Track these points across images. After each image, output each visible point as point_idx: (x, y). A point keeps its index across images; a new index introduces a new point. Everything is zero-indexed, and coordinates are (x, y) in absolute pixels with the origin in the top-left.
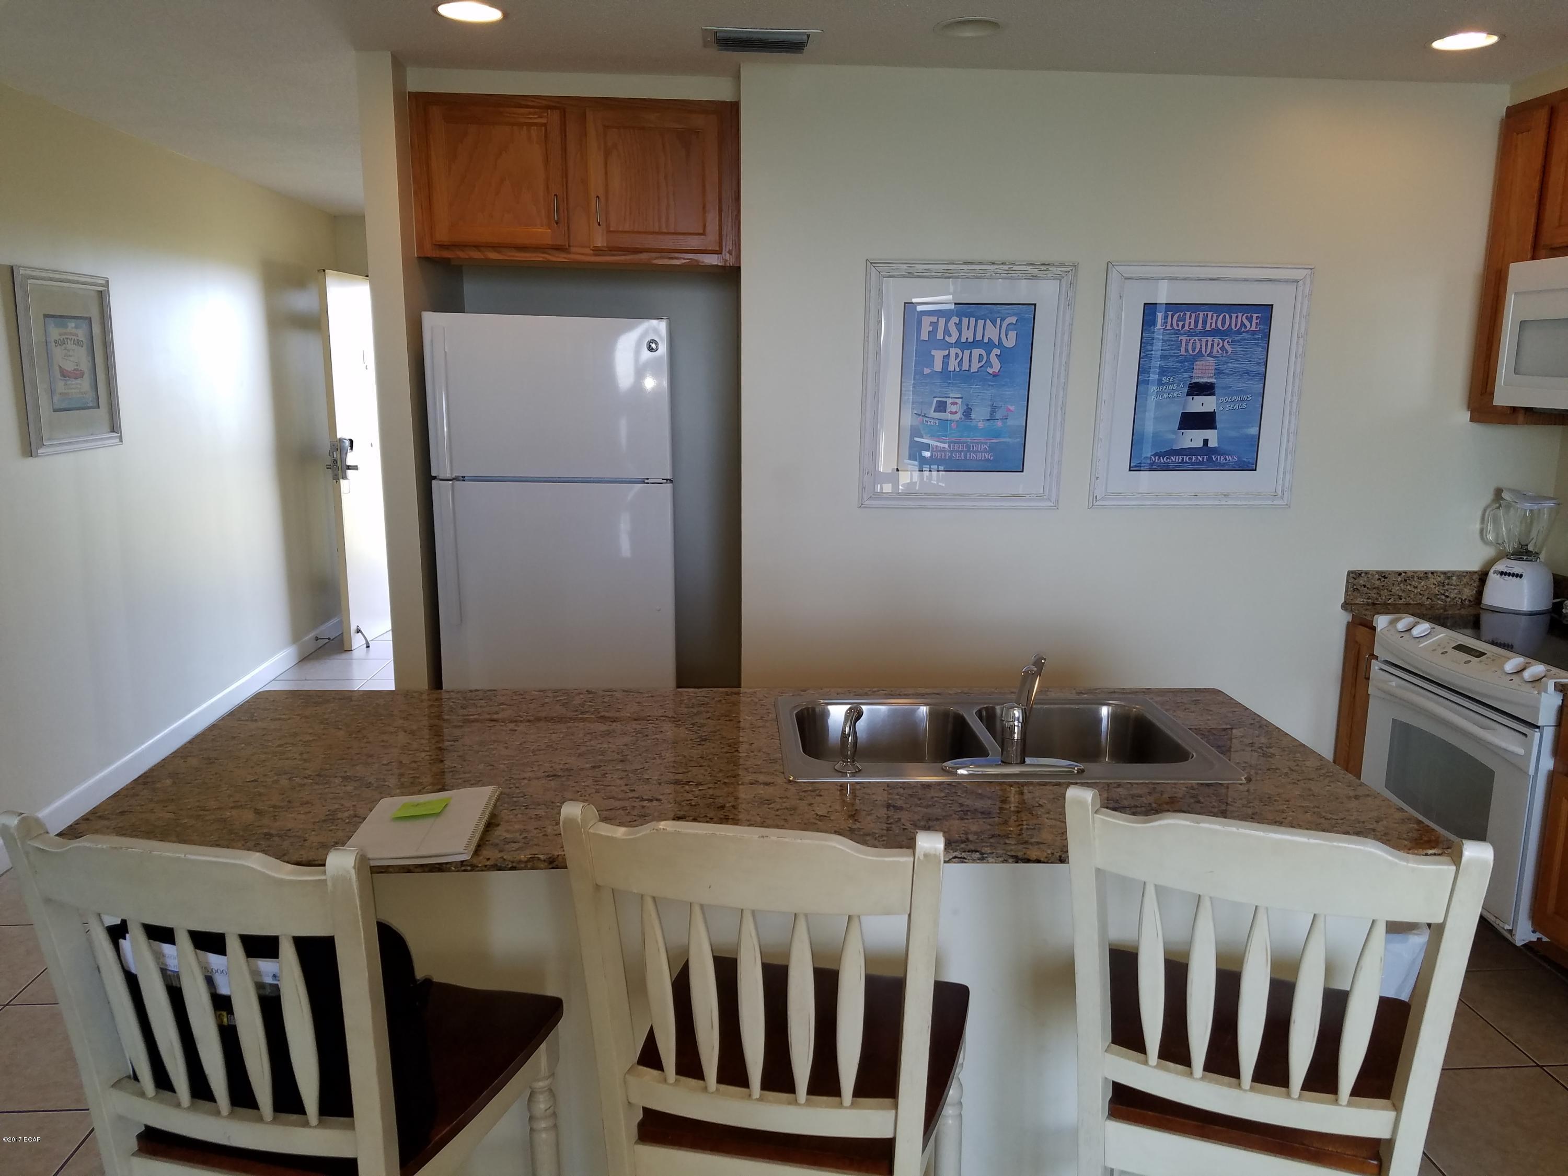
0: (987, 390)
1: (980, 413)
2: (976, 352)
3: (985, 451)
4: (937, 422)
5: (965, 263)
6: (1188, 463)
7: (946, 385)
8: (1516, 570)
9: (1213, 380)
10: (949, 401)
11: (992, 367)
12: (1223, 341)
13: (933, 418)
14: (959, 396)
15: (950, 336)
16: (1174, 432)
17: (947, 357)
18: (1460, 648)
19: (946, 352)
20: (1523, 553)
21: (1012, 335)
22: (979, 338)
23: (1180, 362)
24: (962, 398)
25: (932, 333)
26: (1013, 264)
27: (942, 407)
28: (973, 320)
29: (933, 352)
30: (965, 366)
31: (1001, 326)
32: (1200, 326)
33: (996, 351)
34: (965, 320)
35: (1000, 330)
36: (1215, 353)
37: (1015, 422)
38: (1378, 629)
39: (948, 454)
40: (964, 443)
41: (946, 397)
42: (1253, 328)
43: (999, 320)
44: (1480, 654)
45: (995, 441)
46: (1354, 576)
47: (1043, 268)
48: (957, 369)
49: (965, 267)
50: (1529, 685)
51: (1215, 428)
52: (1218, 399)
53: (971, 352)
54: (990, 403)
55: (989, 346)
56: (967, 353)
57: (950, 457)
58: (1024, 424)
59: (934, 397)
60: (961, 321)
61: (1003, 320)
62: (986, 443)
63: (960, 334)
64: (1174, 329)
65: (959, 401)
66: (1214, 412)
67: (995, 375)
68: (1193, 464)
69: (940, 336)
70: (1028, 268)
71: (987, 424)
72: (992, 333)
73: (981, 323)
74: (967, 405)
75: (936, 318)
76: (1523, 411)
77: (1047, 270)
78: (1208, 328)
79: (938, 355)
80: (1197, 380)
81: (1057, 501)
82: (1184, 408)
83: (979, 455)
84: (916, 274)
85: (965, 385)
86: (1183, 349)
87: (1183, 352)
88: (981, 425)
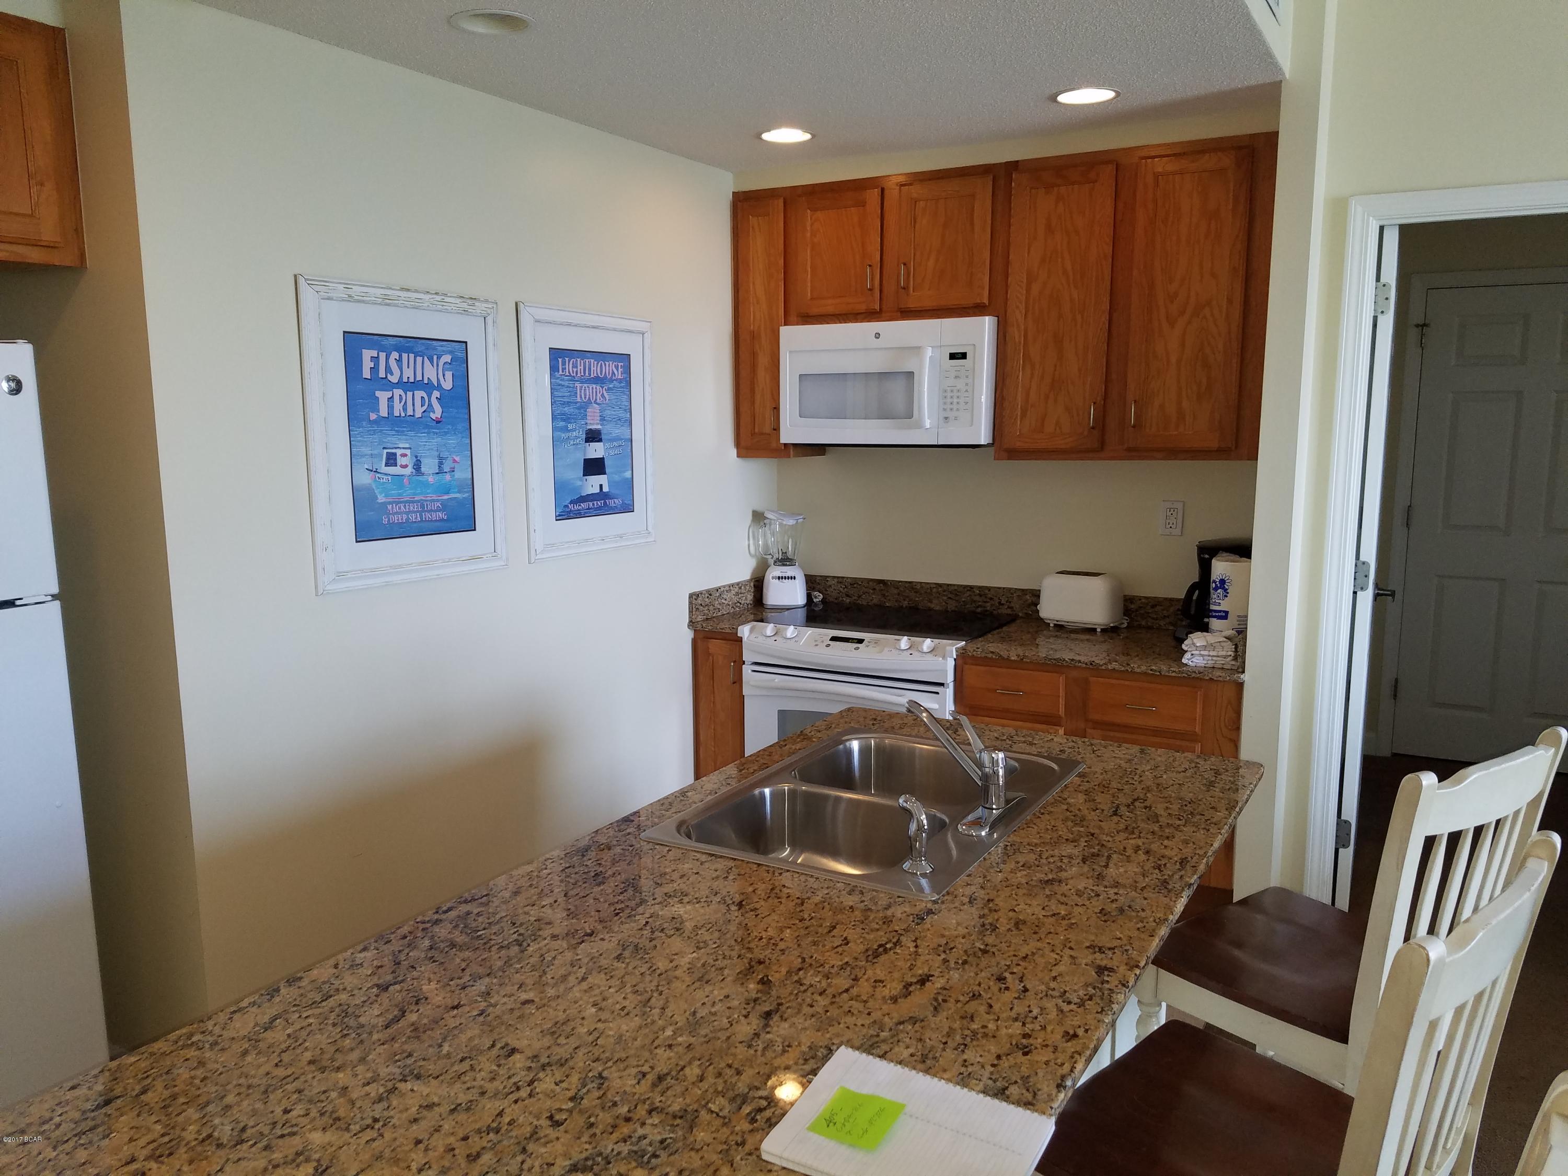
0: (433, 439)
1: (429, 465)
2: (419, 394)
3: (438, 510)
4: (390, 478)
5: (402, 289)
6: (591, 509)
7: (394, 433)
8: (789, 574)
9: (599, 427)
10: (399, 452)
11: (434, 412)
12: (602, 388)
13: (386, 474)
14: (407, 446)
15: (392, 374)
16: (581, 480)
17: (391, 399)
18: (834, 639)
19: (389, 394)
20: (785, 561)
21: (449, 375)
22: (419, 378)
23: (579, 408)
24: (410, 448)
25: (374, 370)
26: (445, 295)
27: (391, 460)
28: (412, 356)
29: (378, 393)
30: (410, 412)
31: (438, 365)
32: (587, 374)
33: (436, 394)
34: (405, 356)
35: (437, 369)
36: (598, 401)
37: (461, 474)
38: (745, 640)
39: (405, 517)
40: (418, 501)
41: (396, 448)
42: (620, 377)
43: (435, 357)
44: (860, 641)
45: (446, 497)
46: (693, 597)
47: (470, 302)
48: (403, 414)
49: (403, 294)
50: (929, 654)
51: (604, 473)
52: (604, 445)
53: (413, 394)
54: (436, 454)
55: (428, 387)
56: (410, 394)
57: (408, 519)
58: (470, 476)
59: (384, 448)
60: (400, 356)
61: (439, 358)
62: (438, 501)
63: (402, 373)
64: (570, 376)
65: (408, 452)
66: (603, 458)
67: (438, 422)
68: (596, 509)
69: (382, 374)
70: (458, 301)
71: (437, 477)
72: (431, 373)
73: (419, 359)
74: (416, 457)
75: (376, 352)
76: (792, 447)
77: (473, 305)
78: (592, 376)
79: (383, 396)
80: (590, 427)
81: (507, 559)
82: (585, 455)
83: (434, 515)
84: (356, 298)
85: (412, 433)
86: (579, 396)
87: (579, 400)
88: (431, 479)
